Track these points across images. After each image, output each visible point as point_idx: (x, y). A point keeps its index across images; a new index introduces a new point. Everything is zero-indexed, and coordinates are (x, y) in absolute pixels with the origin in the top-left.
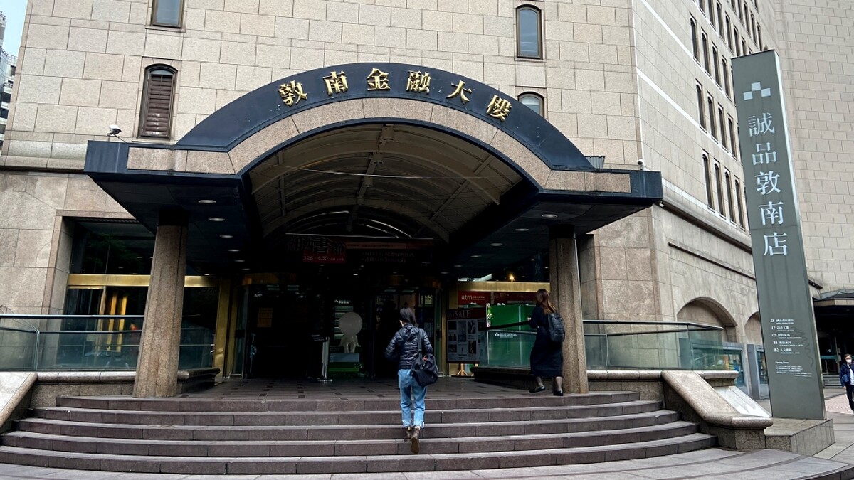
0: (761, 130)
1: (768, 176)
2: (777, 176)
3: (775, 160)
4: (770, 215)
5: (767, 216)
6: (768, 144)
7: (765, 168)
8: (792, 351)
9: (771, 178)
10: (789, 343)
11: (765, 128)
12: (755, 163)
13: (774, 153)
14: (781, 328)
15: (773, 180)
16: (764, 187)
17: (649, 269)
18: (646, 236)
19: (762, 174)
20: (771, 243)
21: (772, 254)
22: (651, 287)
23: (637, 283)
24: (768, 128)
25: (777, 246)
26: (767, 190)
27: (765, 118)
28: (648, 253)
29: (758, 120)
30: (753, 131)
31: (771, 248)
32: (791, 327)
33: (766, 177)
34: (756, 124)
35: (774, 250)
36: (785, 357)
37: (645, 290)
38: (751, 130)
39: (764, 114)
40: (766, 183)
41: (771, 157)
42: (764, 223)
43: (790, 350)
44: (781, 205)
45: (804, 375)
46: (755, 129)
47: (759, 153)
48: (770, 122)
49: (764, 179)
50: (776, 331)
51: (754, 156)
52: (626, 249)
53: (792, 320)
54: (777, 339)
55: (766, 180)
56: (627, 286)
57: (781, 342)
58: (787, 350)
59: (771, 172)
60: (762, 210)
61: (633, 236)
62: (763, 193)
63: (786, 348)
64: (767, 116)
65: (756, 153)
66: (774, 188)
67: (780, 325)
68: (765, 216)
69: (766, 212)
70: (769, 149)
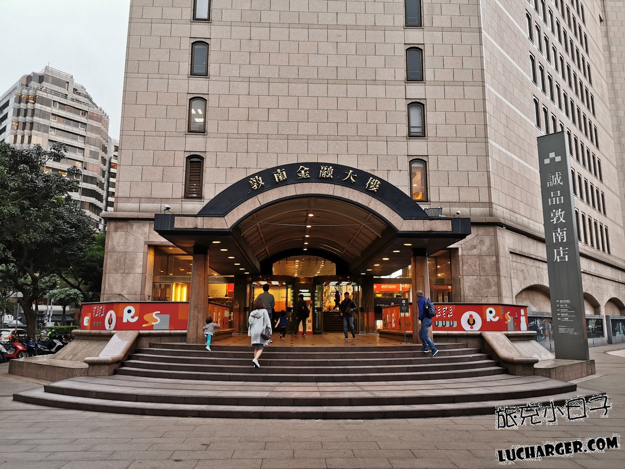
0: (554, 183)
2: (564, 212)
3: (562, 202)
4: (558, 237)
5: (557, 238)
6: (559, 192)
7: (557, 207)
8: (569, 320)
9: (559, 213)
10: (567, 314)
11: (557, 181)
12: (550, 204)
13: (562, 197)
14: (563, 305)
15: (561, 214)
16: (555, 219)
17: (495, 269)
18: (493, 248)
19: (554, 211)
20: (559, 254)
21: (558, 261)
22: (496, 280)
23: (487, 277)
24: (559, 181)
25: (562, 255)
26: (557, 221)
27: (557, 175)
28: (494, 259)
29: (553, 176)
30: (550, 184)
32: (568, 305)
33: (557, 213)
34: (552, 179)
35: (561, 258)
36: (565, 323)
37: (492, 281)
38: (548, 183)
39: (557, 173)
40: (556, 217)
41: (560, 200)
42: (554, 242)
43: (567, 319)
44: (565, 230)
45: (575, 333)
46: (551, 182)
47: (553, 197)
48: (560, 177)
50: (559, 307)
51: (549, 200)
52: (480, 256)
53: (569, 301)
54: (560, 312)
56: (480, 279)
57: (562, 314)
58: (566, 319)
59: (560, 210)
60: (554, 234)
61: (484, 248)
62: (555, 223)
63: (565, 317)
65: (551, 198)
66: (561, 219)
67: (562, 304)
68: (555, 237)
69: (556, 235)
70: (559, 195)
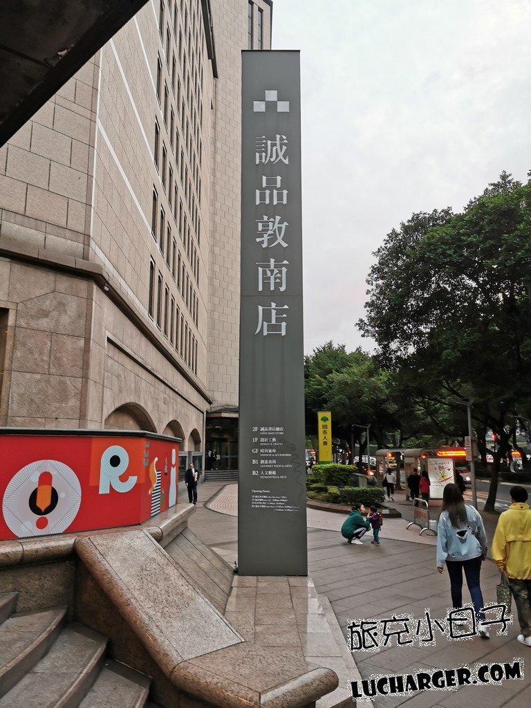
0: (271, 157)
1: (274, 222)
2: (286, 224)
3: (285, 202)
4: (269, 278)
5: (266, 278)
6: (279, 178)
7: (271, 211)
8: (276, 475)
9: (276, 226)
10: (274, 462)
11: (277, 155)
12: (258, 202)
13: (285, 192)
14: (266, 440)
15: (280, 229)
16: (266, 238)
17: (80, 363)
18: (82, 322)
19: (265, 218)
20: (267, 316)
21: (265, 333)
22: (79, 386)
23: (62, 378)
24: (281, 155)
25: (274, 322)
26: (270, 241)
27: (278, 142)
28: (82, 343)
30: (261, 157)
31: (265, 324)
32: (280, 439)
33: (271, 224)
34: (266, 147)
35: (270, 327)
36: (267, 484)
37: (70, 387)
38: (257, 155)
39: (278, 136)
40: (269, 232)
41: (280, 197)
42: (260, 289)
43: (274, 473)
44: (285, 265)
45: (289, 509)
46: (264, 154)
47: (265, 189)
48: (284, 148)
49: (268, 226)
50: (258, 445)
51: (258, 192)
52: (53, 334)
53: (282, 429)
54: (258, 457)
55: (271, 228)
56: (48, 381)
57: (262, 462)
58: (270, 473)
59: (278, 218)
60: (260, 270)
61: (65, 320)
62: (265, 246)
63: (269, 469)
64: (281, 139)
65: (261, 189)
66: (280, 240)
67: (264, 436)
68: (264, 279)
69: (264, 273)
70: (279, 185)
